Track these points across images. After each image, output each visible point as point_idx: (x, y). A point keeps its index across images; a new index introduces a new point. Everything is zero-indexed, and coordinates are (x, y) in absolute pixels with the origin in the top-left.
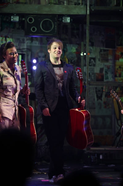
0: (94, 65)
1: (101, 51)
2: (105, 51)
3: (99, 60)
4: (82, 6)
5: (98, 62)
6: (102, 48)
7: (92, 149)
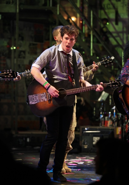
0: (24, 58)
1: (30, 44)
2: (34, 44)
3: (29, 53)
4: (12, 5)
5: (27, 55)
6: (31, 42)
7: (20, 132)
